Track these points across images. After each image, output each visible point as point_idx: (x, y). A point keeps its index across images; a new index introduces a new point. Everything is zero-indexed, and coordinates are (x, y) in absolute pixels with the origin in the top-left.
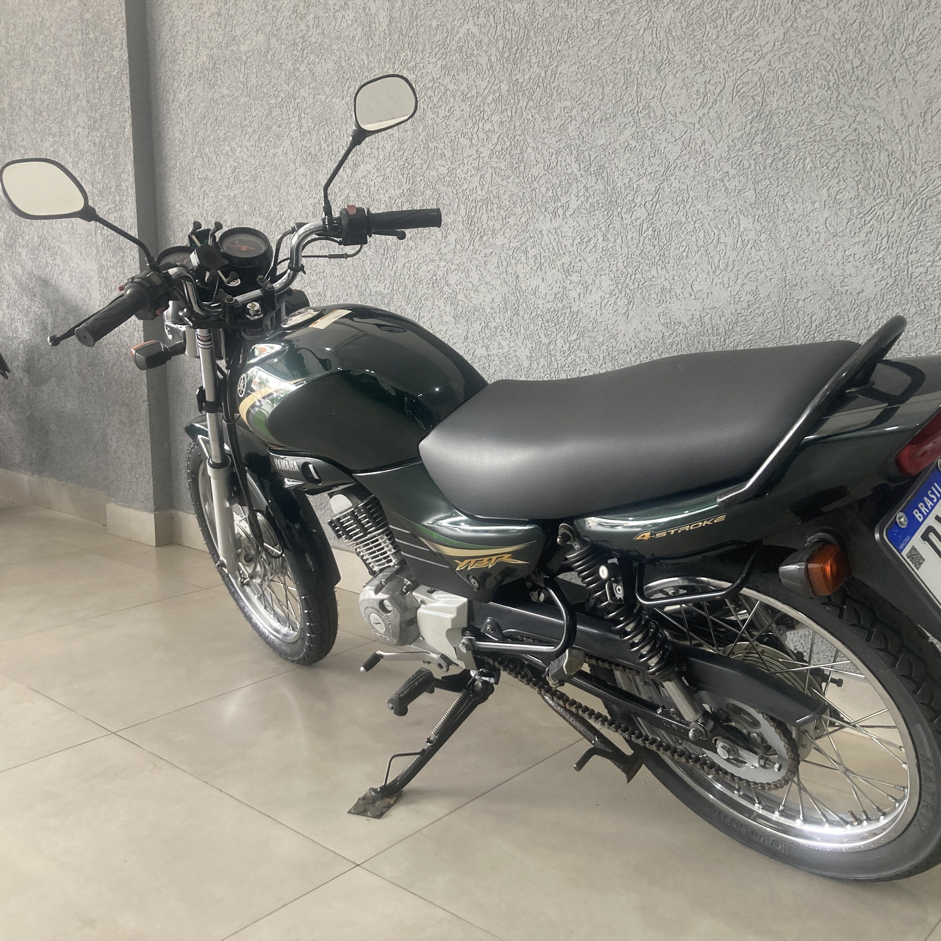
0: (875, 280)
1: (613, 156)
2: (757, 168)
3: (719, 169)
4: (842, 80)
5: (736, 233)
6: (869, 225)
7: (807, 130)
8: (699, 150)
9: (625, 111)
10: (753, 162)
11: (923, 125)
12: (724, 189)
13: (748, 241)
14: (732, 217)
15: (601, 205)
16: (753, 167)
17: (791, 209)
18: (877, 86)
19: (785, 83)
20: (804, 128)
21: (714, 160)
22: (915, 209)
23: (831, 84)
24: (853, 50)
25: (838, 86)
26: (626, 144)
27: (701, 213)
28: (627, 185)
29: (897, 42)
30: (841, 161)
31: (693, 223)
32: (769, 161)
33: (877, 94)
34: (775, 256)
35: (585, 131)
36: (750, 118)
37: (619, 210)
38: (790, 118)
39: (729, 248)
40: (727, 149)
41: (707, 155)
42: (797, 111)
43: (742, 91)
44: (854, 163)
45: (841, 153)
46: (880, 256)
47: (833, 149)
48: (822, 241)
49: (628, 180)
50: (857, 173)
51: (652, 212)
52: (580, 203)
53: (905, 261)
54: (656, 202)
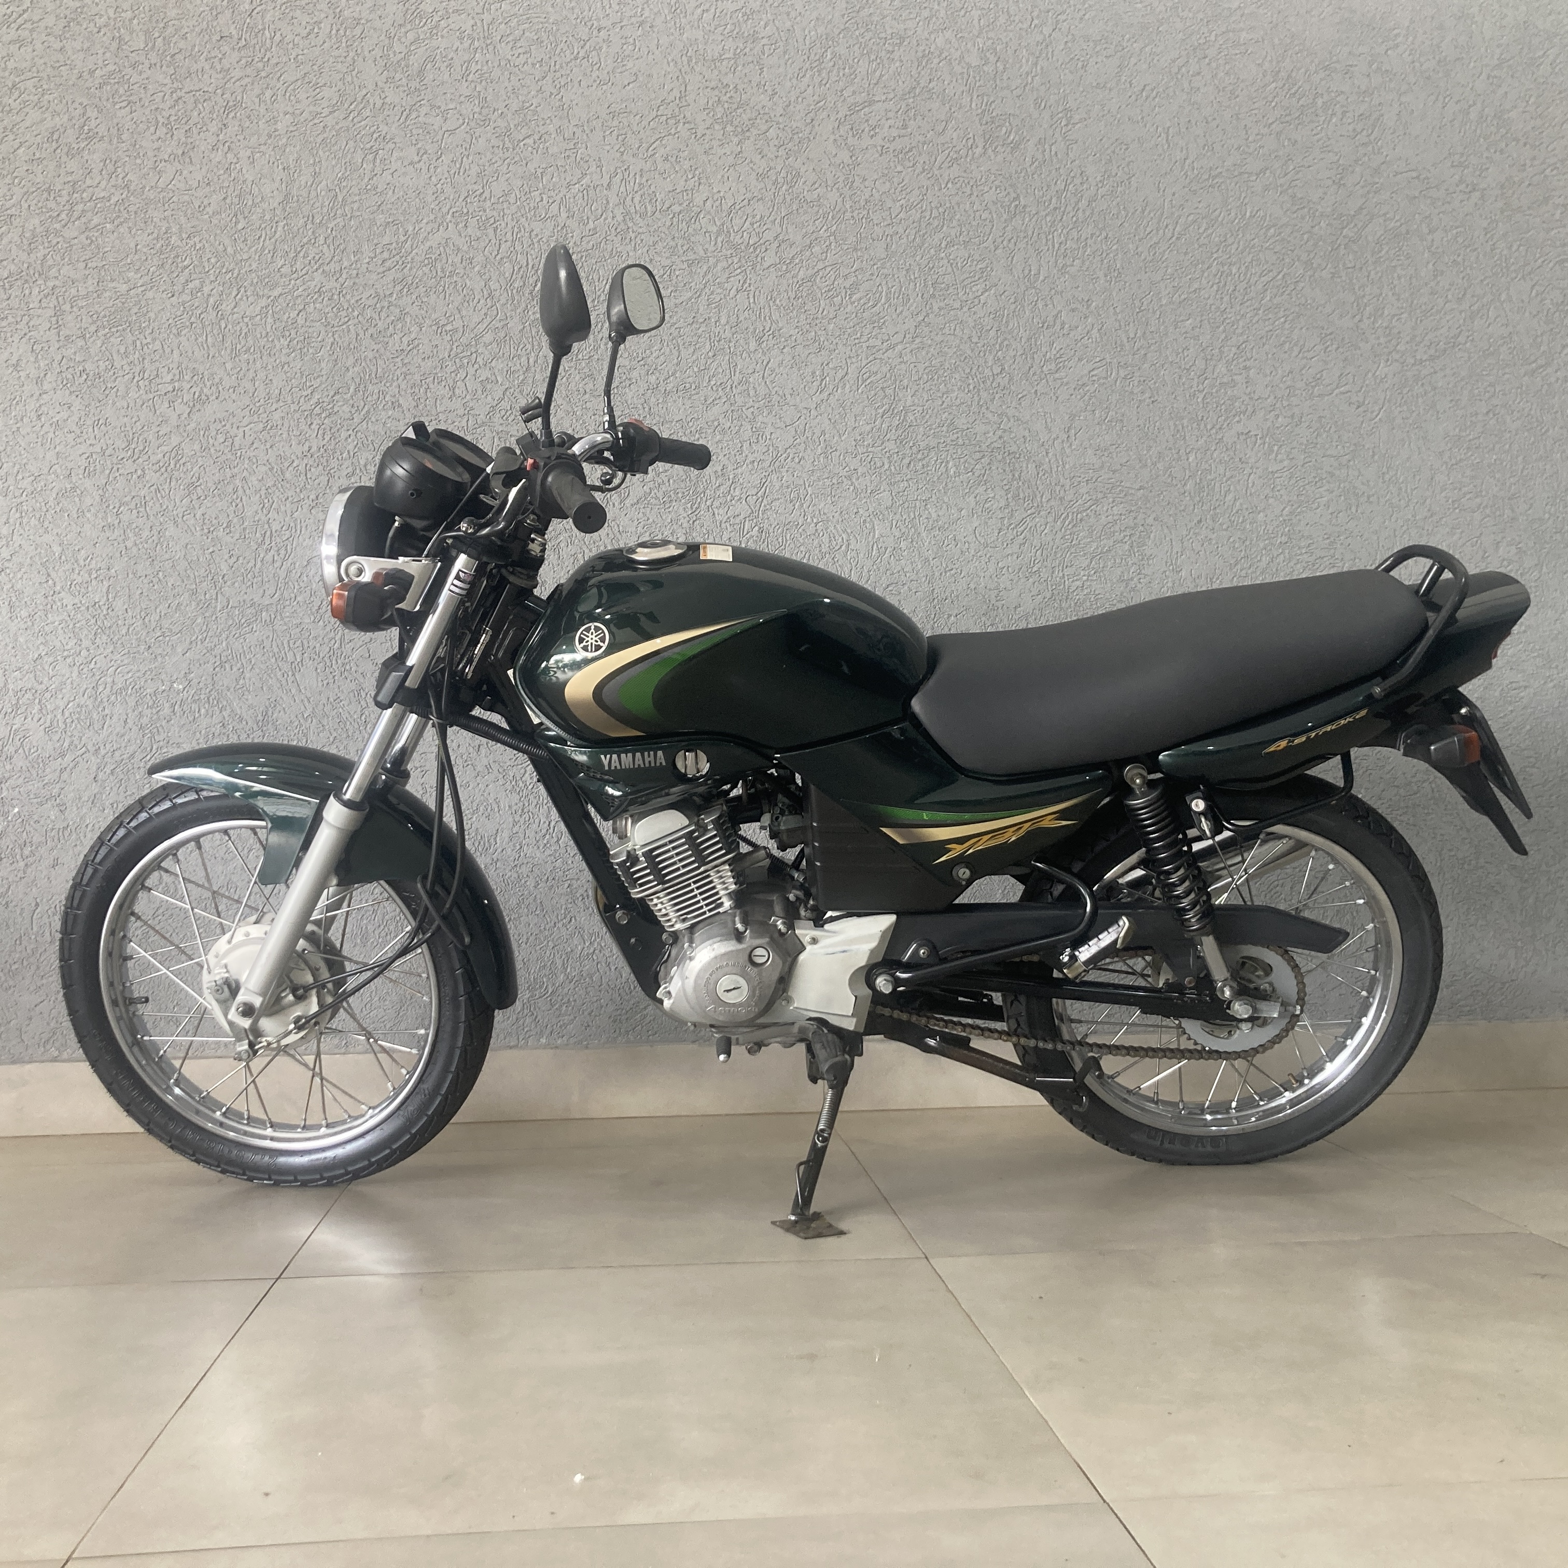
0: (1032, 594)
1: (697, 436)
2: (892, 468)
3: (844, 465)
4: (982, 385)
5: (870, 539)
6: (1022, 537)
7: (947, 432)
8: (817, 440)
9: (713, 383)
10: (886, 461)
11: (1068, 441)
12: (852, 488)
13: (886, 549)
14: (865, 521)
15: (680, 495)
16: (886, 466)
17: (934, 515)
18: (1020, 396)
19: (920, 379)
20: (944, 429)
21: (838, 454)
22: (1067, 523)
23: (971, 387)
24: (991, 357)
25: (979, 390)
26: (716, 423)
27: (824, 514)
28: (720, 473)
29: (1035, 356)
30: (988, 467)
31: (813, 525)
32: (906, 461)
33: (1020, 404)
34: (920, 567)
35: (653, 400)
36: (881, 411)
37: (709, 503)
38: (928, 416)
39: (861, 555)
40: (854, 443)
41: (828, 448)
42: (936, 410)
43: (869, 381)
44: (1001, 471)
45: (985, 461)
46: (1035, 569)
47: (978, 455)
48: (972, 552)
49: (721, 468)
50: (1005, 482)
51: (757, 508)
52: (648, 491)
53: (1061, 574)
54: (763, 497)
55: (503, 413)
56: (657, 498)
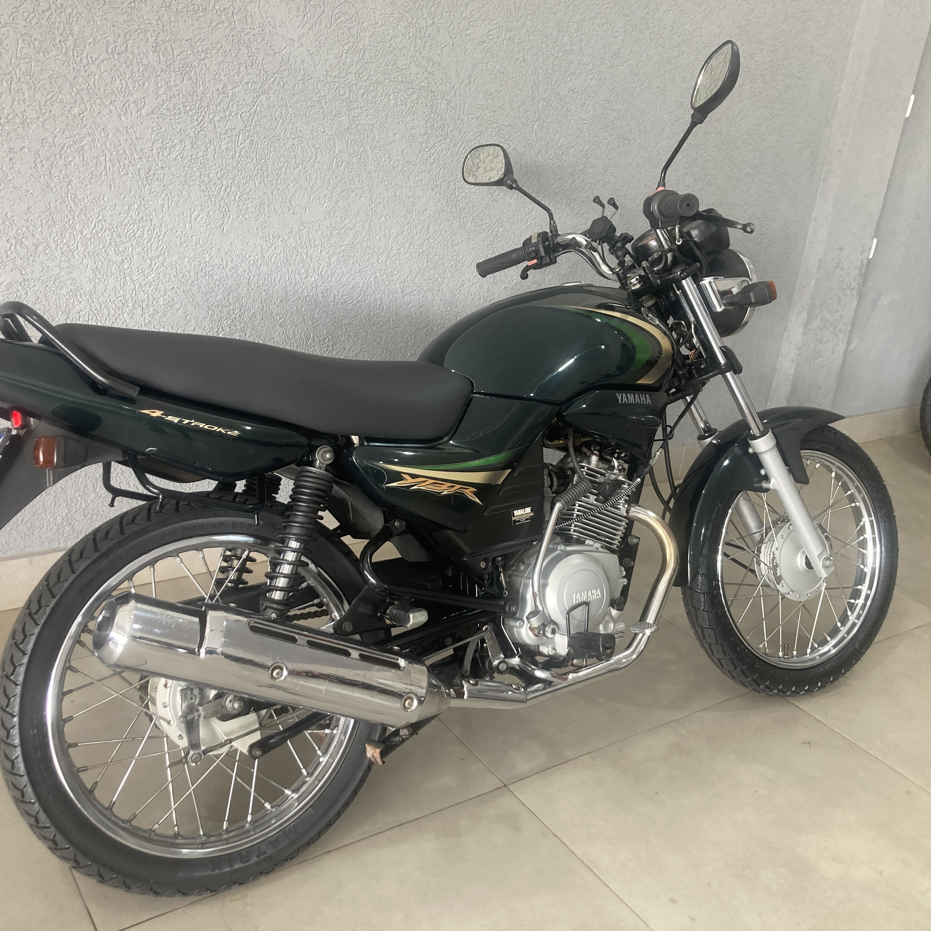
0: (434, 201)
1: (203, 56)
2: (351, 96)
3: (317, 91)
4: (418, 34)
5: (332, 153)
6: (432, 158)
7: (391, 70)
8: (298, 68)
9: (217, 7)
10: (347, 91)
11: (469, 85)
12: (321, 111)
13: (342, 162)
14: (329, 139)
15: (188, 108)
16: (347, 94)
17: (377, 137)
18: (443, 46)
19: (376, 23)
20: (390, 67)
21: (312, 81)
22: (462, 148)
23: (411, 34)
25: (416, 37)
26: (219, 45)
27: (300, 131)
28: (221, 91)
29: (456, 14)
30: (416, 102)
31: (291, 140)
32: (362, 91)
33: (442, 53)
34: (364, 177)
35: (166, 17)
36: (346, 48)
37: (211, 116)
38: (379, 56)
39: (325, 167)
40: (325, 73)
41: (306, 76)
42: (385, 52)
43: (339, 20)
44: (425, 105)
45: (415, 96)
46: (438, 183)
47: (409, 92)
48: (400, 168)
49: (222, 86)
50: (426, 114)
51: (249, 123)
52: (161, 103)
53: (454, 187)
54: (254, 114)
55: (26, 15)
56: (169, 110)
